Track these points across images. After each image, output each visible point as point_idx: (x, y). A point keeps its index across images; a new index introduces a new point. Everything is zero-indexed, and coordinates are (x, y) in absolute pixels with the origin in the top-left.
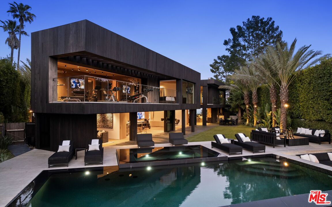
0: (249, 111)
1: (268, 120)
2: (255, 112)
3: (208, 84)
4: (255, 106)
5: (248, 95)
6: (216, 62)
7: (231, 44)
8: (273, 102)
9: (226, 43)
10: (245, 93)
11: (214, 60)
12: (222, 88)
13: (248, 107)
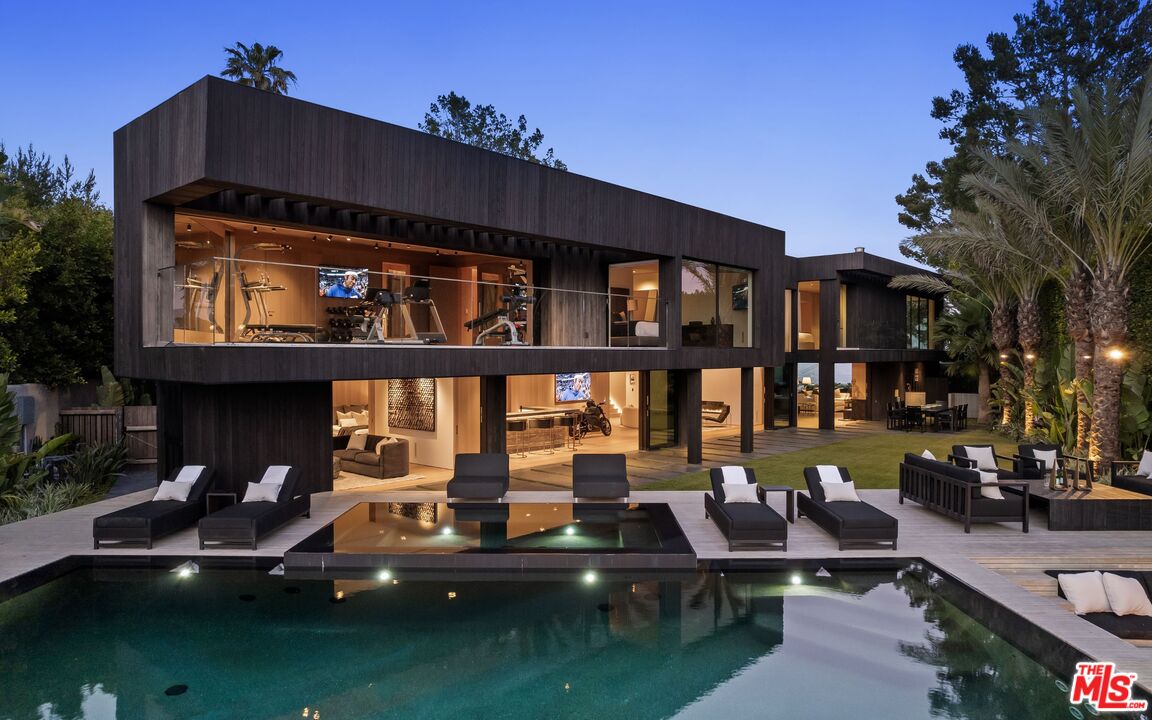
0: (1012, 375)
1: (1068, 415)
2: (1029, 382)
3: (839, 271)
4: (1030, 357)
5: (1006, 310)
6: (922, 186)
7: (963, 111)
8: (1078, 341)
9: (941, 109)
10: (999, 302)
11: (915, 178)
12: (903, 285)
13: (1006, 360)
